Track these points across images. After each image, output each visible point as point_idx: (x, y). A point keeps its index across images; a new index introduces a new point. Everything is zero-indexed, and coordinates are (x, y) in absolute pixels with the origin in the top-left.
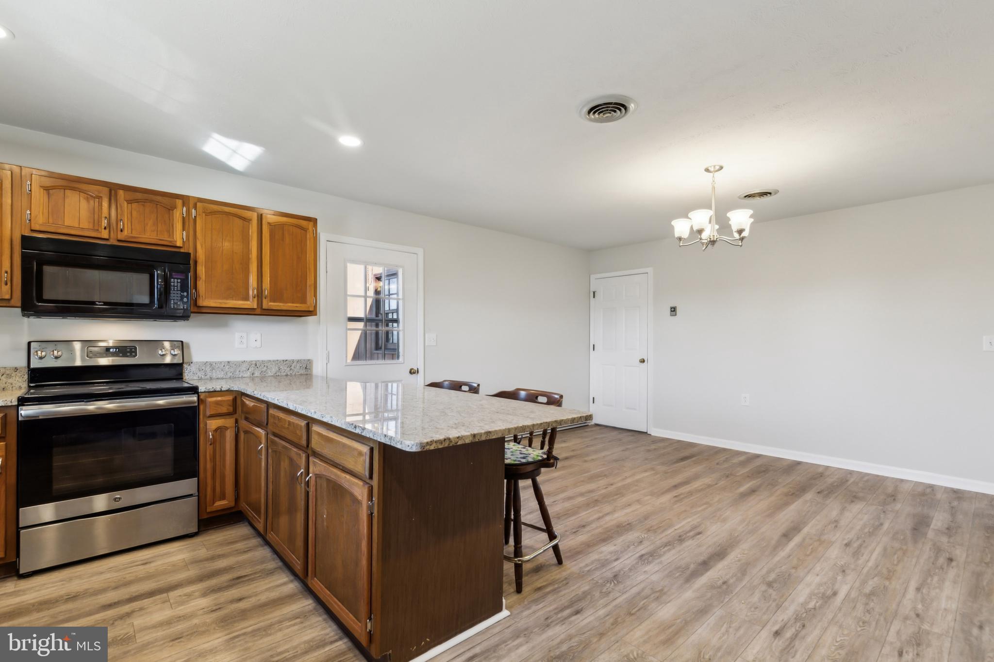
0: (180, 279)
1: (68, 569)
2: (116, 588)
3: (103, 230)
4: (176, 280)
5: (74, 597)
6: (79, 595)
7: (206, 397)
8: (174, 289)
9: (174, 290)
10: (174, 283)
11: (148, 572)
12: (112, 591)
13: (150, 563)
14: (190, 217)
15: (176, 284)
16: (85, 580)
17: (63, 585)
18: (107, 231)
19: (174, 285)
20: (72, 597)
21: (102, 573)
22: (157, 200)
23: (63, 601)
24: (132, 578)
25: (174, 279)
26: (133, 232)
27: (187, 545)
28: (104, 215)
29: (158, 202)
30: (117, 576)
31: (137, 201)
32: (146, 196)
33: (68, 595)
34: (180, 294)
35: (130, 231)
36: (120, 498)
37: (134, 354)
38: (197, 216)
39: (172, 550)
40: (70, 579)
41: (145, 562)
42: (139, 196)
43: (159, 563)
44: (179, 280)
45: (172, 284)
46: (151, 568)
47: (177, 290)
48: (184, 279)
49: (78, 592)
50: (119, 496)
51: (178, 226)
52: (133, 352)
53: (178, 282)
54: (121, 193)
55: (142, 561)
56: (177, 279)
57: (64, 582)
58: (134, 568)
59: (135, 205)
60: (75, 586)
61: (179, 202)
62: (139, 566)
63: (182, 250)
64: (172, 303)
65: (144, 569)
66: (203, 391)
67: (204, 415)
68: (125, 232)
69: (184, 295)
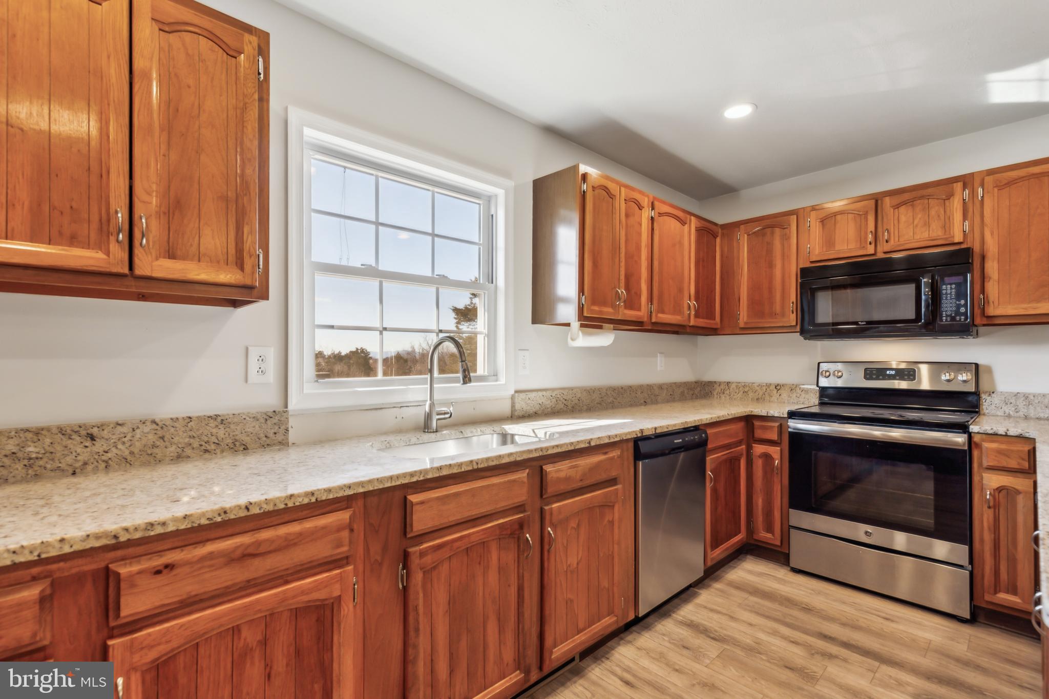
0: (955, 284)
1: (824, 583)
2: (844, 625)
3: (869, 245)
4: (949, 286)
5: (809, 609)
6: (813, 610)
7: (983, 440)
8: (946, 297)
9: (946, 299)
10: (946, 290)
11: (882, 629)
12: (838, 625)
13: (892, 621)
14: (975, 199)
15: (949, 292)
16: (828, 601)
17: (810, 594)
18: (873, 245)
19: (946, 293)
20: (807, 609)
21: (844, 603)
22: (928, 194)
23: (799, 607)
24: (864, 625)
25: (946, 284)
26: (900, 240)
27: (949, 627)
28: (869, 231)
29: (929, 196)
30: (853, 614)
31: (904, 203)
32: (914, 194)
33: (807, 606)
34: (955, 303)
35: (897, 239)
36: (871, 533)
37: (912, 377)
38: (985, 195)
39: (926, 623)
40: (819, 593)
41: (888, 616)
42: (906, 196)
43: (901, 627)
44: (953, 286)
45: (944, 292)
46: (889, 627)
47: (951, 299)
48: (960, 283)
49: (813, 608)
50: (871, 531)
51: (958, 216)
52: (911, 375)
53: (951, 289)
54: (887, 200)
55: (887, 614)
56: (951, 284)
57: (813, 592)
58: (874, 616)
59: (902, 209)
60: (818, 602)
61: (958, 186)
62: (879, 618)
63: (963, 246)
64: (944, 315)
65: (882, 623)
66: (976, 432)
67: (980, 464)
68: (892, 242)
69: (960, 304)
